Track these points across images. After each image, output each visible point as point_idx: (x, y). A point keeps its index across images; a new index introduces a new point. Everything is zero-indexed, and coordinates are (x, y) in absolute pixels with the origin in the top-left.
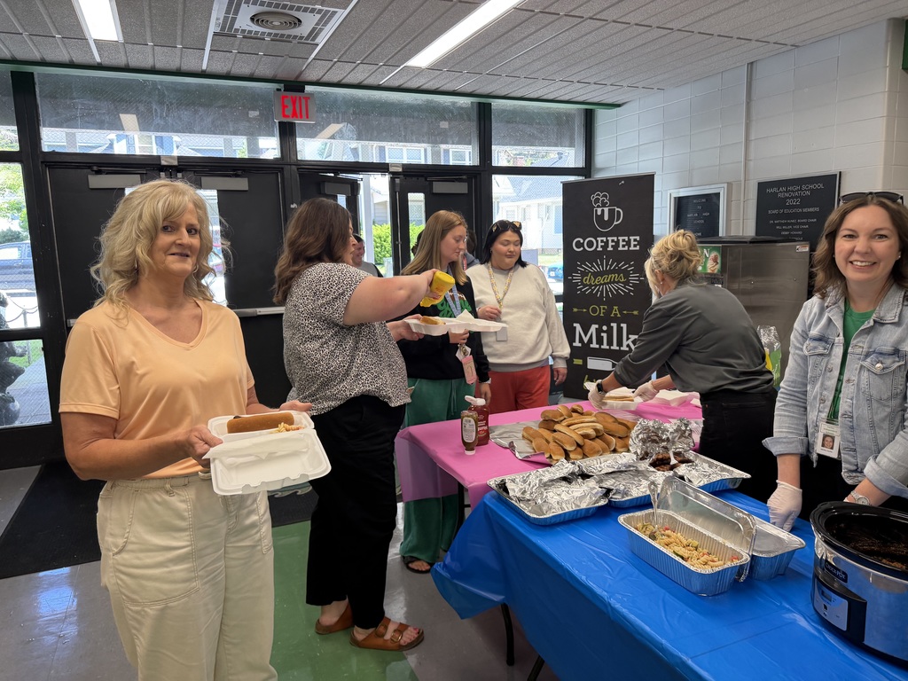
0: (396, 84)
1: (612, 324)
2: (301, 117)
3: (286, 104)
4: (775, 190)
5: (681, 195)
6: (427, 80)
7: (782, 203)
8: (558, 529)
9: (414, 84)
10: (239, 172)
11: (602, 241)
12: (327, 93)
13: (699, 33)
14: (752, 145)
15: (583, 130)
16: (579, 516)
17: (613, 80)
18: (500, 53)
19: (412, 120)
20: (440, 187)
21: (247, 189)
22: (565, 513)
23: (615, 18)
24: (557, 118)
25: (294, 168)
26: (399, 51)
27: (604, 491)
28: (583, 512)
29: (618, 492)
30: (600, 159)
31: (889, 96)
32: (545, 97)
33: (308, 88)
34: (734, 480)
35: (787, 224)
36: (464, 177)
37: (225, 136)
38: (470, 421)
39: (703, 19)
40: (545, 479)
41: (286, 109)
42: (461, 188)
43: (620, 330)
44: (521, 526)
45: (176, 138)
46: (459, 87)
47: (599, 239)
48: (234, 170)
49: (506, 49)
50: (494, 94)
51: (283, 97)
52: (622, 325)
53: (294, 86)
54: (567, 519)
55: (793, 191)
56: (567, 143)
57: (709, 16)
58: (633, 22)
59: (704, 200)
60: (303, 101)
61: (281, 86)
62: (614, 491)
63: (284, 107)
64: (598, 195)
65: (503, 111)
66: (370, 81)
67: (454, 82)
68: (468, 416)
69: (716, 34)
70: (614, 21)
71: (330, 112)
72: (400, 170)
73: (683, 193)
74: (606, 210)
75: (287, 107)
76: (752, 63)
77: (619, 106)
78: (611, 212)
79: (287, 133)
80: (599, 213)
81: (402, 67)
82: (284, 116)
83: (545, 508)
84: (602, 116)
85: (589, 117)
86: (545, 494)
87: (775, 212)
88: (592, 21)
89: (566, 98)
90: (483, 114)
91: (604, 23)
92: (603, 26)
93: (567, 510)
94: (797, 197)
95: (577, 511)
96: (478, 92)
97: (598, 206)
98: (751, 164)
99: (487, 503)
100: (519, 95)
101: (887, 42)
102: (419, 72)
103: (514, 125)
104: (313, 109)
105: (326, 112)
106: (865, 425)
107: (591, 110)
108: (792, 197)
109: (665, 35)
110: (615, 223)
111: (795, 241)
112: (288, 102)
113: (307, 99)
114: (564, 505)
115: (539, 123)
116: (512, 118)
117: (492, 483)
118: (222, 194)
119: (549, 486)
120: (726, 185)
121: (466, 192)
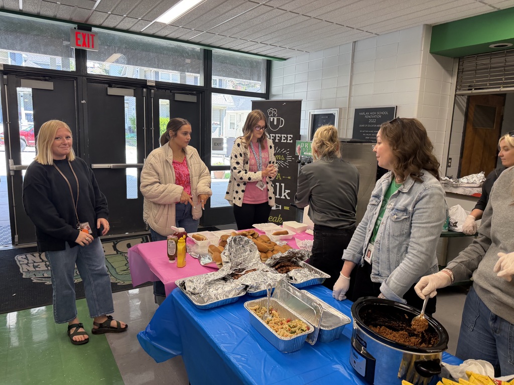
0: (151, 32)
1: (277, 184)
2: (89, 46)
3: (79, 37)
4: (364, 113)
5: (316, 113)
6: (170, 32)
7: (366, 121)
8: (213, 311)
9: (163, 34)
10: (47, 78)
11: (273, 136)
12: (108, 34)
13: (326, 21)
14: (353, 88)
15: (265, 72)
16: (227, 303)
17: (280, 44)
18: (213, 20)
19: (163, 55)
20: (179, 97)
21: (53, 89)
22: (218, 302)
23: (278, 6)
24: (250, 63)
25: (85, 78)
26: (150, 11)
27: (244, 287)
28: (230, 300)
29: (252, 287)
30: (275, 89)
31: (422, 67)
32: (243, 50)
33: (94, 29)
34: (321, 279)
35: (368, 133)
36: (194, 92)
37: (51, 56)
38: (172, 242)
39: (327, 13)
40: (210, 279)
41: (79, 41)
42: (192, 99)
43: (281, 187)
44: (190, 310)
45: (24, 55)
46: (191, 38)
47: (271, 135)
48: (44, 77)
49: (216, 18)
50: (212, 45)
51: (77, 33)
52: (282, 184)
53: (85, 27)
54: (220, 305)
55: (373, 115)
56: (256, 79)
57: (330, 12)
58: (288, 10)
59: (327, 117)
60: (90, 37)
61: (76, 26)
62: (250, 287)
63: (77, 39)
64: (271, 110)
65: (219, 56)
66: (134, 29)
67: (187, 35)
68: (171, 239)
69: (335, 23)
70: (277, 8)
71: (110, 46)
72: (154, 85)
73: (317, 112)
74: (275, 119)
75: (79, 39)
76: (355, 42)
77: (285, 59)
78: (278, 120)
79: (81, 56)
80: (272, 120)
81: (153, 22)
82: (77, 45)
83: (205, 299)
84: (276, 64)
85: (269, 64)
86: (208, 290)
87: (363, 126)
88: (265, 6)
89: (255, 52)
90: (207, 56)
91: (272, 8)
92: (271, 10)
93: (220, 300)
94: (374, 118)
95: (226, 300)
96: (202, 42)
97: (271, 116)
98: (352, 99)
99: (174, 295)
100: (228, 47)
101: (423, 37)
102: (164, 26)
103: (226, 65)
104: (97, 42)
105: (107, 45)
106: (385, 249)
107: (270, 60)
108: (372, 118)
109: (307, 20)
110: (280, 127)
111: (371, 142)
112: (80, 36)
113: (93, 36)
114: (218, 296)
115: (240, 65)
116: (224, 60)
117: (178, 282)
118: (35, 90)
119: (212, 284)
120: (338, 109)
121: (196, 101)
